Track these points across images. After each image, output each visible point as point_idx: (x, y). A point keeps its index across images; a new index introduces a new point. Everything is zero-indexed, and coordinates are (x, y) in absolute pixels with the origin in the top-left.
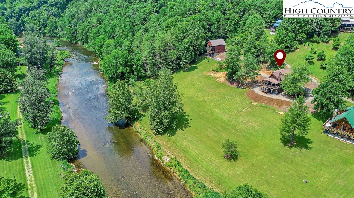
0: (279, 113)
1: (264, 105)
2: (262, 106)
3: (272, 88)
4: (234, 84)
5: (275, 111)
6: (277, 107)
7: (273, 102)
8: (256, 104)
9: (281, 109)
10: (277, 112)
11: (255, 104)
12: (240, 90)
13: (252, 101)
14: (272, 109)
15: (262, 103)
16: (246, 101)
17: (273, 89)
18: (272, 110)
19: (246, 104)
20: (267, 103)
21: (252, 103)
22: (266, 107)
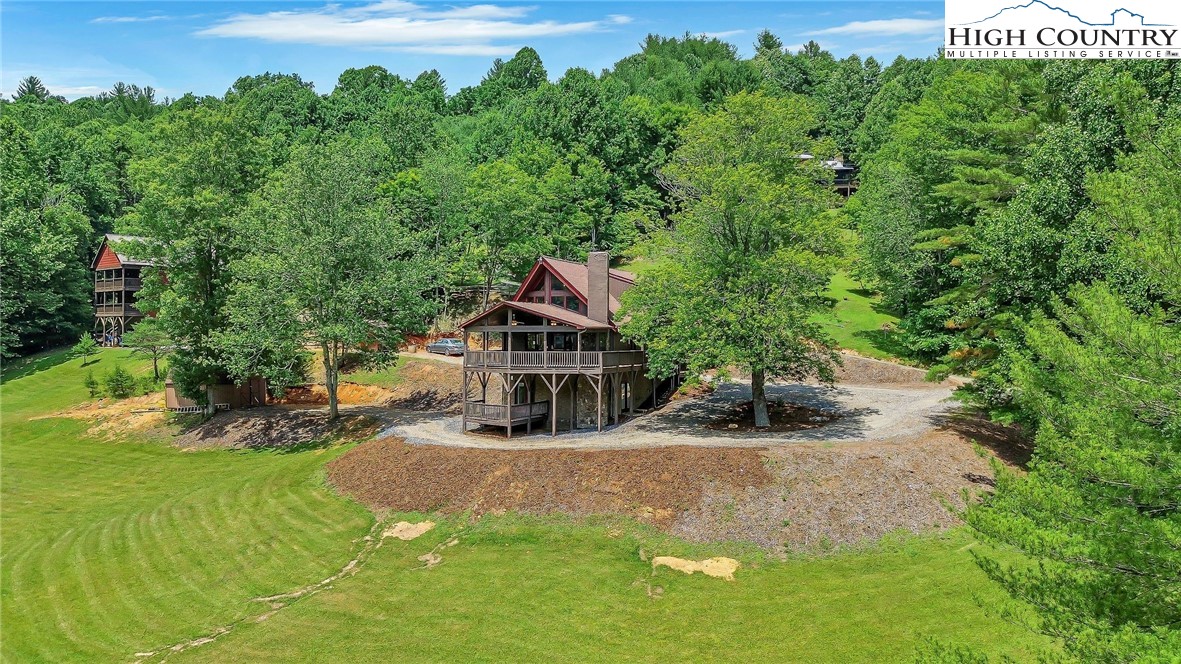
0: (689, 566)
1: (502, 520)
2: (492, 539)
3: (554, 372)
4: (229, 428)
5: (633, 557)
6: (646, 512)
7: (590, 477)
8: (425, 526)
9: (691, 529)
10: (660, 560)
11: (407, 529)
12: (274, 461)
13: (382, 514)
14: (600, 547)
15: (489, 503)
16: (310, 529)
17: (560, 377)
18: (603, 554)
19: (309, 545)
20: (533, 501)
21: (381, 528)
22: (528, 538)
